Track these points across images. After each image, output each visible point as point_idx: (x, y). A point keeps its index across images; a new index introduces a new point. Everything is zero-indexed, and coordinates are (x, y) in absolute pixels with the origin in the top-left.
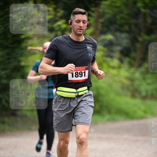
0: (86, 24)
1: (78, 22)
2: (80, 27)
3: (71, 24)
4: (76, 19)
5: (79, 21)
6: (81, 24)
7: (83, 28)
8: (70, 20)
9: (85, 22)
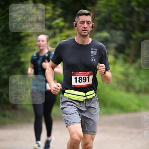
0: (91, 25)
1: (82, 24)
2: (84, 28)
3: (76, 26)
4: (81, 20)
5: (83, 22)
6: (86, 25)
7: (87, 28)
8: (75, 22)
9: (89, 23)
